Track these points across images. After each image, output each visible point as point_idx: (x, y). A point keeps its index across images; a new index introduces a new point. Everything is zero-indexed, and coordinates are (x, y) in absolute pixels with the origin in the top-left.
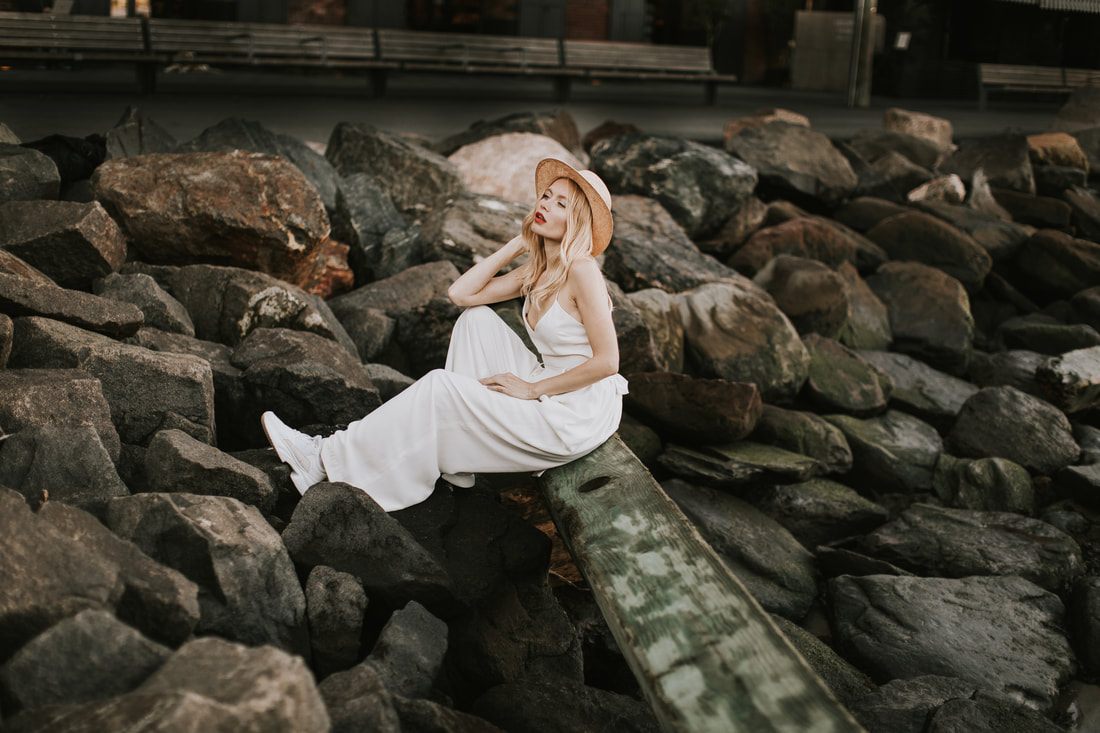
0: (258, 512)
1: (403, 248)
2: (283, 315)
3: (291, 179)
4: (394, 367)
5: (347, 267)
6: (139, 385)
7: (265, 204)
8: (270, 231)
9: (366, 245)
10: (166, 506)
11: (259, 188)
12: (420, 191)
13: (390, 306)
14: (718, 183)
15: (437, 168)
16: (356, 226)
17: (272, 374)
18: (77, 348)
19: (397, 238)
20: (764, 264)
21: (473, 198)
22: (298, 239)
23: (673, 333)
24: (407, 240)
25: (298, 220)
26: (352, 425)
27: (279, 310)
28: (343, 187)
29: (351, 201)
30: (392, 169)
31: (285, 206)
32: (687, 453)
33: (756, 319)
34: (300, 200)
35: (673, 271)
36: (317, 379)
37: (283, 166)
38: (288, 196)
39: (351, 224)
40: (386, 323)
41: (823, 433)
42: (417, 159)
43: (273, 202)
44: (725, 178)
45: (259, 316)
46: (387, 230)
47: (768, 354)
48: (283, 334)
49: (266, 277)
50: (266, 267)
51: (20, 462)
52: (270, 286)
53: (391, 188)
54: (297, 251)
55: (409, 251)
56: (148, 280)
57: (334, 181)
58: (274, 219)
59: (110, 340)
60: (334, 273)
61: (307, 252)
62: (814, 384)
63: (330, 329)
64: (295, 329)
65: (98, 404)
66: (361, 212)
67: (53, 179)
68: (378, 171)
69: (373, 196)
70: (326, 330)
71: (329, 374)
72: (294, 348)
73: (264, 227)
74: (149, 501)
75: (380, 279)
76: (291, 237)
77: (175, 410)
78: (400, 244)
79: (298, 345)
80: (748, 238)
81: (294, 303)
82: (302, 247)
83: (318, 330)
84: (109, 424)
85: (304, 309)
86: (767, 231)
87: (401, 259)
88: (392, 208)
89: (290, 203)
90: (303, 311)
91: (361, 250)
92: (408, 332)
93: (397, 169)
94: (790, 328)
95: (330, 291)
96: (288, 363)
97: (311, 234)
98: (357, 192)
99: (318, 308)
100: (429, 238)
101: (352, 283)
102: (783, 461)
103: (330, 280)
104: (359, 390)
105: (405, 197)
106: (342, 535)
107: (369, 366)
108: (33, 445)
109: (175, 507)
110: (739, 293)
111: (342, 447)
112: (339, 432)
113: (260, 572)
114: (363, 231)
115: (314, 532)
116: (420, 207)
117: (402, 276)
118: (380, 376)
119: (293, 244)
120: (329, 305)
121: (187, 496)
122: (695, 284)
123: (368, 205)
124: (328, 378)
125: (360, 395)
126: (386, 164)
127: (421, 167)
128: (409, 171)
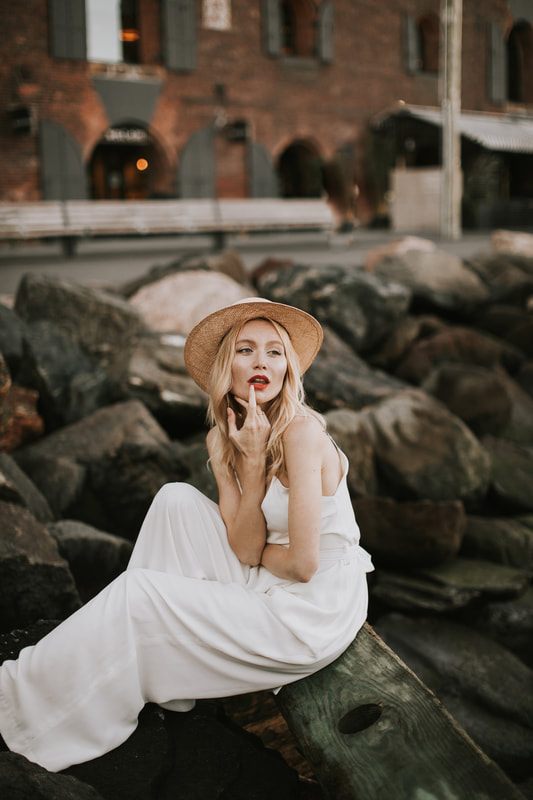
1: (91, 391)
4: (87, 522)
5: (35, 414)
9: (55, 389)
12: (105, 333)
13: (81, 453)
14: (377, 304)
15: (119, 311)
16: (43, 372)
19: (86, 381)
20: (426, 373)
21: (156, 336)
23: (364, 452)
24: (94, 382)
26: (25, 652)
28: (28, 335)
29: (37, 348)
30: (78, 314)
32: (400, 581)
33: (437, 430)
35: (352, 390)
39: (38, 372)
40: (77, 471)
41: (522, 540)
44: (383, 300)
46: (74, 373)
47: (453, 463)
53: (78, 332)
55: (97, 392)
57: (21, 329)
60: (24, 422)
62: (499, 487)
63: (16, 487)
66: (47, 358)
68: (65, 317)
69: (58, 341)
70: (9, 490)
71: (11, 551)
75: (70, 424)
78: (88, 386)
80: (408, 351)
86: (423, 344)
87: (90, 401)
91: (49, 397)
92: (101, 478)
93: (82, 313)
94: (468, 435)
98: (42, 338)
100: (116, 378)
101: (41, 429)
102: (497, 579)
103: (19, 431)
104: (45, 566)
105: (91, 338)
110: (418, 406)
111: (13, 683)
112: (8, 663)
114: (51, 377)
116: (105, 348)
117: (91, 420)
118: (73, 535)
120: (16, 459)
122: (375, 401)
123: (54, 350)
124: (8, 556)
125: (46, 571)
126: (71, 310)
127: (104, 312)
128: (94, 315)
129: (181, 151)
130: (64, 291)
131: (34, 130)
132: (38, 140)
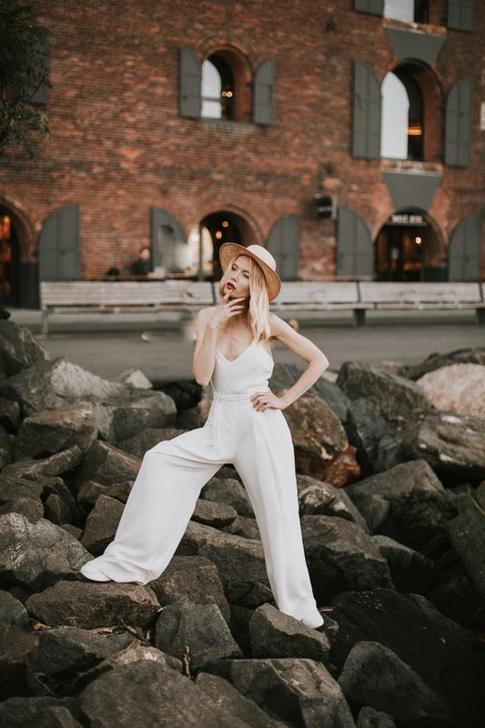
0: (324, 667)
1: (392, 450)
2: (320, 504)
3: (322, 410)
4: (392, 537)
5: (355, 463)
6: (237, 564)
7: (306, 428)
8: (310, 447)
9: (368, 447)
10: (270, 671)
11: (302, 418)
12: (399, 407)
13: (387, 492)
15: (411, 391)
16: (361, 435)
17: (317, 549)
18: (198, 539)
19: (388, 443)
21: (438, 414)
22: (328, 452)
24: (394, 444)
25: (328, 440)
27: (317, 501)
28: (352, 409)
29: (357, 418)
30: (381, 392)
31: (319, 430)
34: (328, 425)
36: (346, 553)
37: (316, 402)
38: (321, 423)
39: (357, 435)
40: (385, 504)
42: (397, 385)
43: (311, 427)
45: (305, 505)
46: (381, 438)
48: (322, 519)
49: (309, 478)
50: (307, 471)
51: (171, 626)
52: (312, 485)
53: (380, 404)
54: (327, 460)
55: (396, 451)
56: (235, 484)
57: (345, 402)
58: (313, 439)
59: (217, 531)
60: (349, 468)
61: (333, 460)
63: (350, 512)
64: (329, 515)
65: (216, 583)
66: (364, 425)
67: (172, 411)
68: (372, 393)
69: (371, 413)
70: (347, 513)
71: (354, 550)
72: (331, 530)
73: (306, 444)
74: (259, 665)
75: (379, 472)
76: (324, 450)
77: (260, 582)
78: (390, 447)
79: (333, 529)
81: (326, 496)
82: (330, 457)
83: (342, 514)
84: (223, 597)
85: (333, 500)
87: (391, 457)
88: (384, 422)
89: (322, 427)
90: (332, 501)
91: (364, 452)
92: (398, 510)
93: (384, 391)
95: (345, 480)
96: (327, 542)
97: (336, 448)
98: (360, 411)
99: (342, 497)
100: (409, 441)
101: (359, 473)
103: (346, 474)
104: (373, 561)
105: (389, 410)
106: (377, 681)
107: (376, 537)
108: (179, 616)
109: (276, 671)
113: (330, 716)
114: (366, 438)
115: (358, 678)
116: (400, 418)
117: (393, 471)
118: (384, 544)
119: (325, 455)
121: (282, 661)
123: (368, 420)
124: (353, 552)
125: (374, 563)
126: (377, 389)
127: (400, 391)
128: (392, 393)
129: (452, 234)
130: (373, 375)
131: (334, 216)
132: (336, 223)
